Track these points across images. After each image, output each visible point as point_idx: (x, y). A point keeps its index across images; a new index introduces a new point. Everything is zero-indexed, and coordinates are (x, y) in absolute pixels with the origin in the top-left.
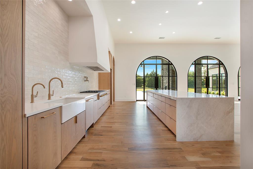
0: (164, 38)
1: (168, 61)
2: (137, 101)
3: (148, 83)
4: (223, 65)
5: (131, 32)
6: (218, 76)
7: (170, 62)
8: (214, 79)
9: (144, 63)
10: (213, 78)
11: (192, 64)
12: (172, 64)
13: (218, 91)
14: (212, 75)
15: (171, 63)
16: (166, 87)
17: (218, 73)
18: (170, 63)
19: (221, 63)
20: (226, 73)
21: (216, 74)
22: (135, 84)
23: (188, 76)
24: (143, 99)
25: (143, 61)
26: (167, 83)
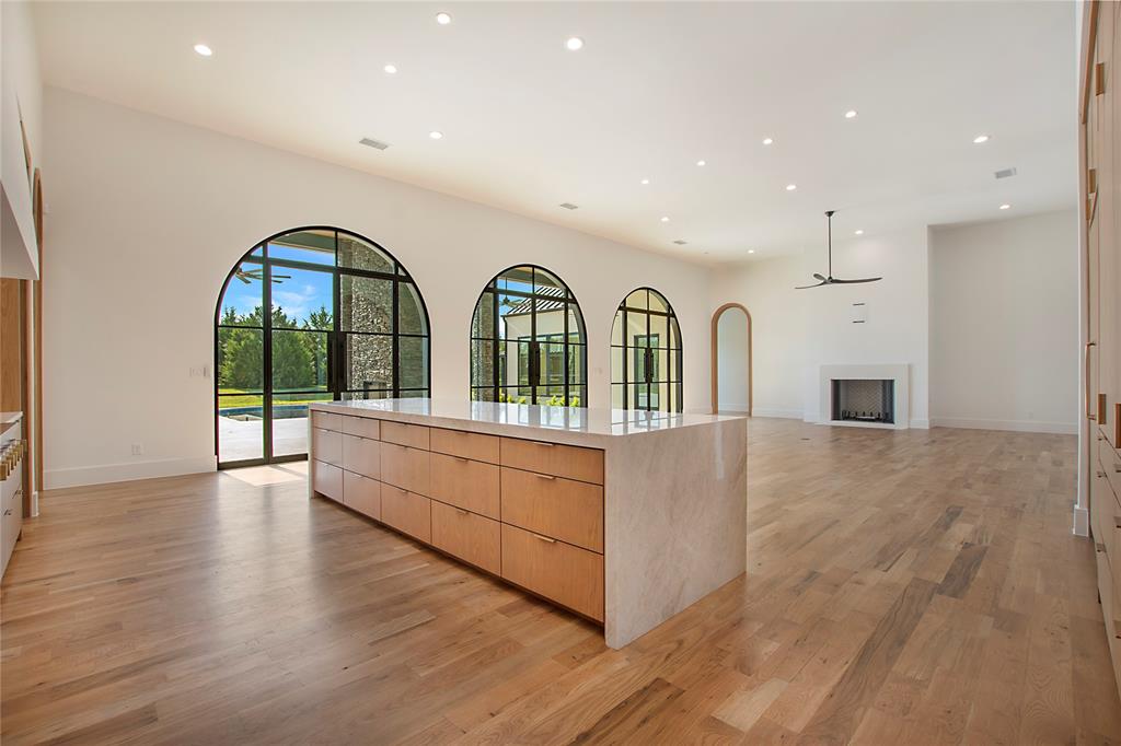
0: (383, 147)
1: (392, 263)
2: (222, 467)
3: (238, 367)
4: (574, 305)
6: (564, 341)
7: (400, 269)
9: (266, 252)
12: (408, 279)
15: (404, 274)
16: (366, 384)
18: (401, 273)
19: (570, 297)
20: (583, 332)
22: (205, 373)
23: (471, 338)
24: (262, 456)
25: (264, 243)
26: (372, 367)
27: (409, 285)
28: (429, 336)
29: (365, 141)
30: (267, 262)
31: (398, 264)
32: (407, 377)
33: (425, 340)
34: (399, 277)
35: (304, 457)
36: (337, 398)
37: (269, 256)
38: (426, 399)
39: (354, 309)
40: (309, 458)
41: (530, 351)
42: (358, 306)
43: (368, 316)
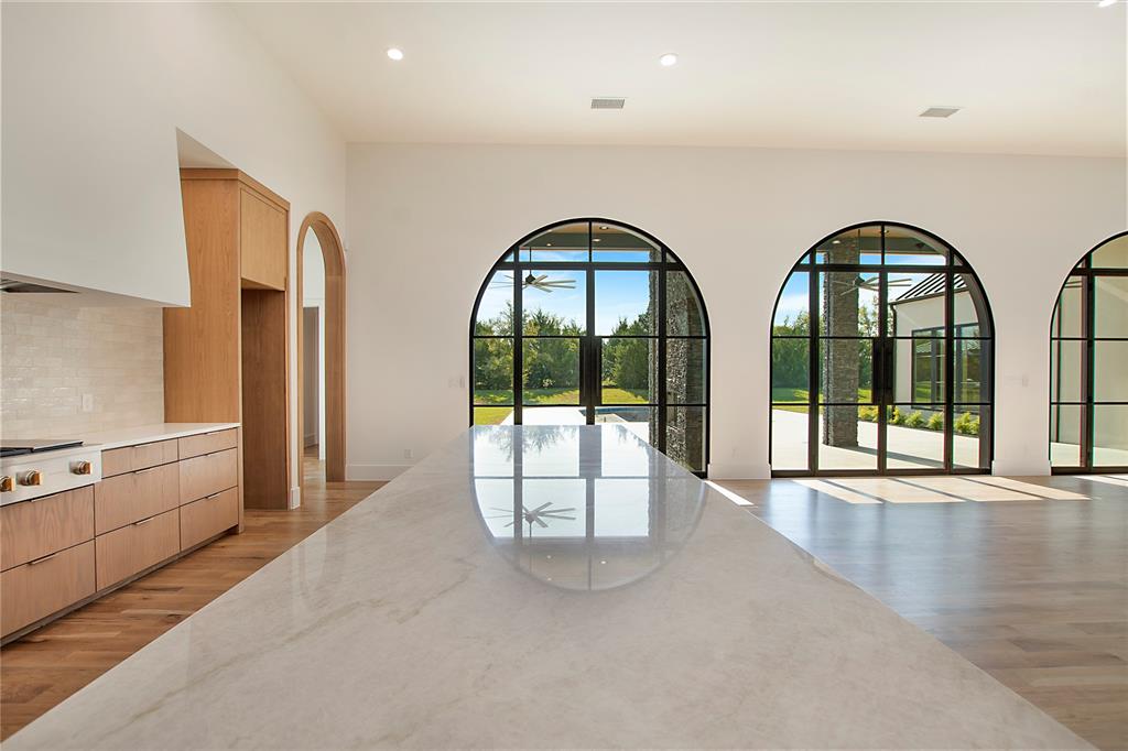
0: (620, 104)
4: (969, 276)
5: (395, 54)
6: (944, 336)
7: (667, 256)
8: (920, 354)
9: (517, 257)
10: (919, 349)
11: (798, 267)
12: (679, 265)
13: (942, 414)
14: (913, 332)
15: (673, 261)
17: (944, 325)
18: (669, 259)
19: (957, 263)
20: (986, 319)
21: (934, 330)
22: (462, 382)
23: (772, 337)
29: (597, 104)
30: (518, 267)
31: (666, 251)
33: (704, 341)
34: (667, 265)
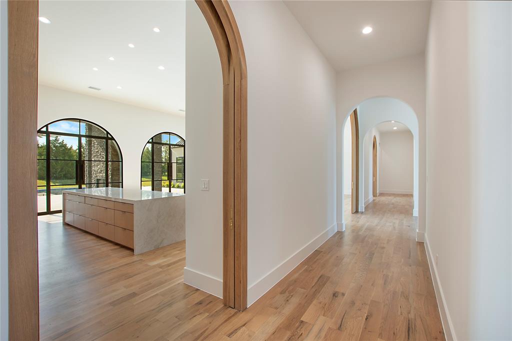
0: (100, 89)
1: (105, 132)
7: (109, 135)
9: (47, 129)
11: (148, 142)
12: (113, 139)
15: (111, 137)
18: (109, 136)
24: (46, 211)
25: (47, 126)
26: (100, 173)
27: (113, 141)
28: (122, 161)
29: (90, 87)
30: (48, 133)
31: (108, 133)
32: (114, 178)
33: (121, 163)
34: (108, 138)
35: (60, 212)
36: (80, 188)
37: (49, 130)
38: (121, 188)
39: (93, 148)
40: (62, 211)
41: (168, 167)
42: (94, 146)
43: (98, 151)
